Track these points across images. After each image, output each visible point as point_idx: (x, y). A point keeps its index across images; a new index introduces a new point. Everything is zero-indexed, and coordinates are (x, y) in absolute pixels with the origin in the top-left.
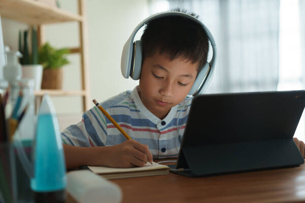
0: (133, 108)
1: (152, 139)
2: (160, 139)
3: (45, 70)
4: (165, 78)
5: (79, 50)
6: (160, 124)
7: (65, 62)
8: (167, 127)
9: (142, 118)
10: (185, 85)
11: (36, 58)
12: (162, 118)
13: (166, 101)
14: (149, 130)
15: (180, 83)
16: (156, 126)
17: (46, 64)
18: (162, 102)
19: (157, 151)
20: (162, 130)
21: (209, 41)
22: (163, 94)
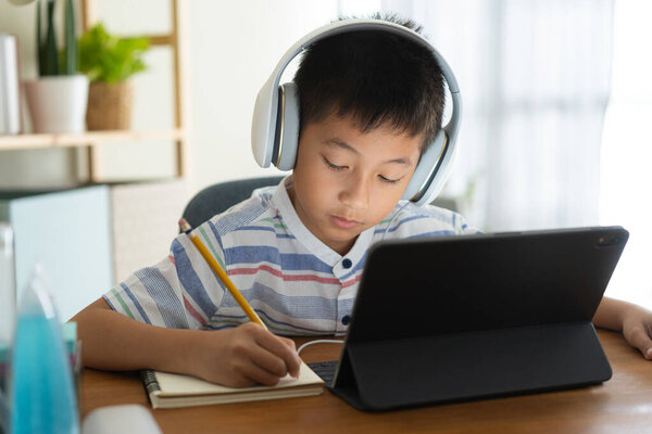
0: (280, 231)
1: (320, 298)
2: (340, 298)
3: (92, 85)
4: (351, 168)
5: (168, 40)
6: (340, 265)
7: (138, 67)
8: (353, 272)
9: (300, 253)
10: (393, 181)
11: (73, 61)
12: (343, 253)
13: (353, 219)
14: (314, 278)
15: (382, 177)
16: (330, 270)
17: (95, 73)
18: (344, 220)
19: (333, 322)
20: (343, 278)
21: (446, 84)
22: (346, 202)
